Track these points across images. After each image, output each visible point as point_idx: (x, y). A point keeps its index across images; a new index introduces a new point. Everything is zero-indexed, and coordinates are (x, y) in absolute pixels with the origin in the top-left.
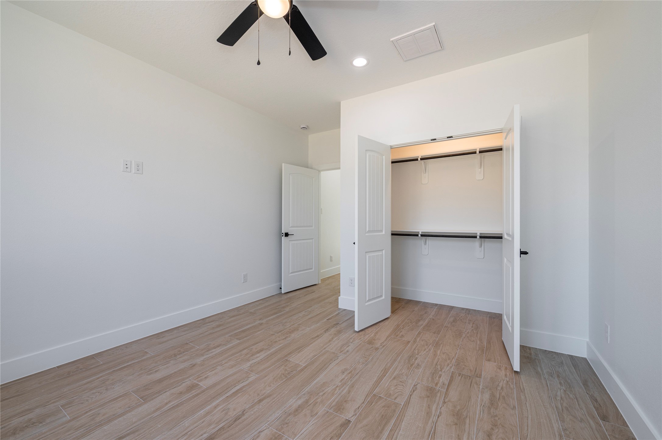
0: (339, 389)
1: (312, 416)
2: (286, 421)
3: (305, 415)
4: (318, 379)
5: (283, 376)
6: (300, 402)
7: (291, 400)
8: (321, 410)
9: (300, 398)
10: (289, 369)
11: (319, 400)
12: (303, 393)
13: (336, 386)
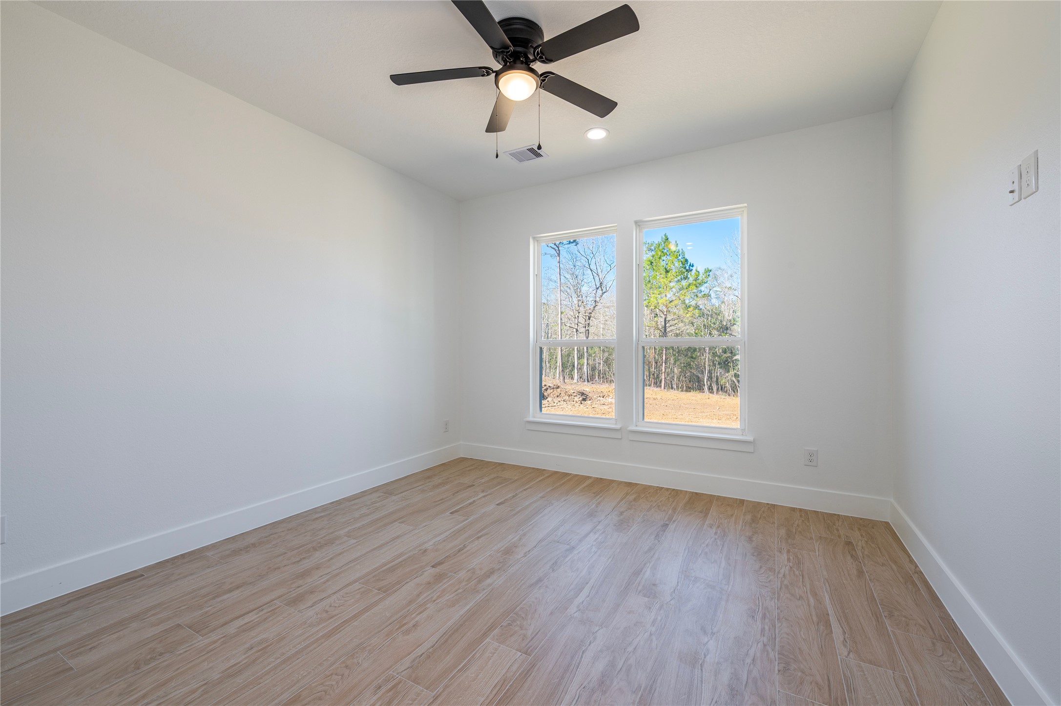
0: (432, 597)
1: (474, 569)
2: (502, 564)
3: (481, 569)
4: (462, 612)
5: (523, 616)
6: (489, 581)
7: (500, 583)
8: (462, 574)
9: (490, 585)
10: (517, 628)
11: (464, 584)
12: (485, 591)
13: (435, 602)
